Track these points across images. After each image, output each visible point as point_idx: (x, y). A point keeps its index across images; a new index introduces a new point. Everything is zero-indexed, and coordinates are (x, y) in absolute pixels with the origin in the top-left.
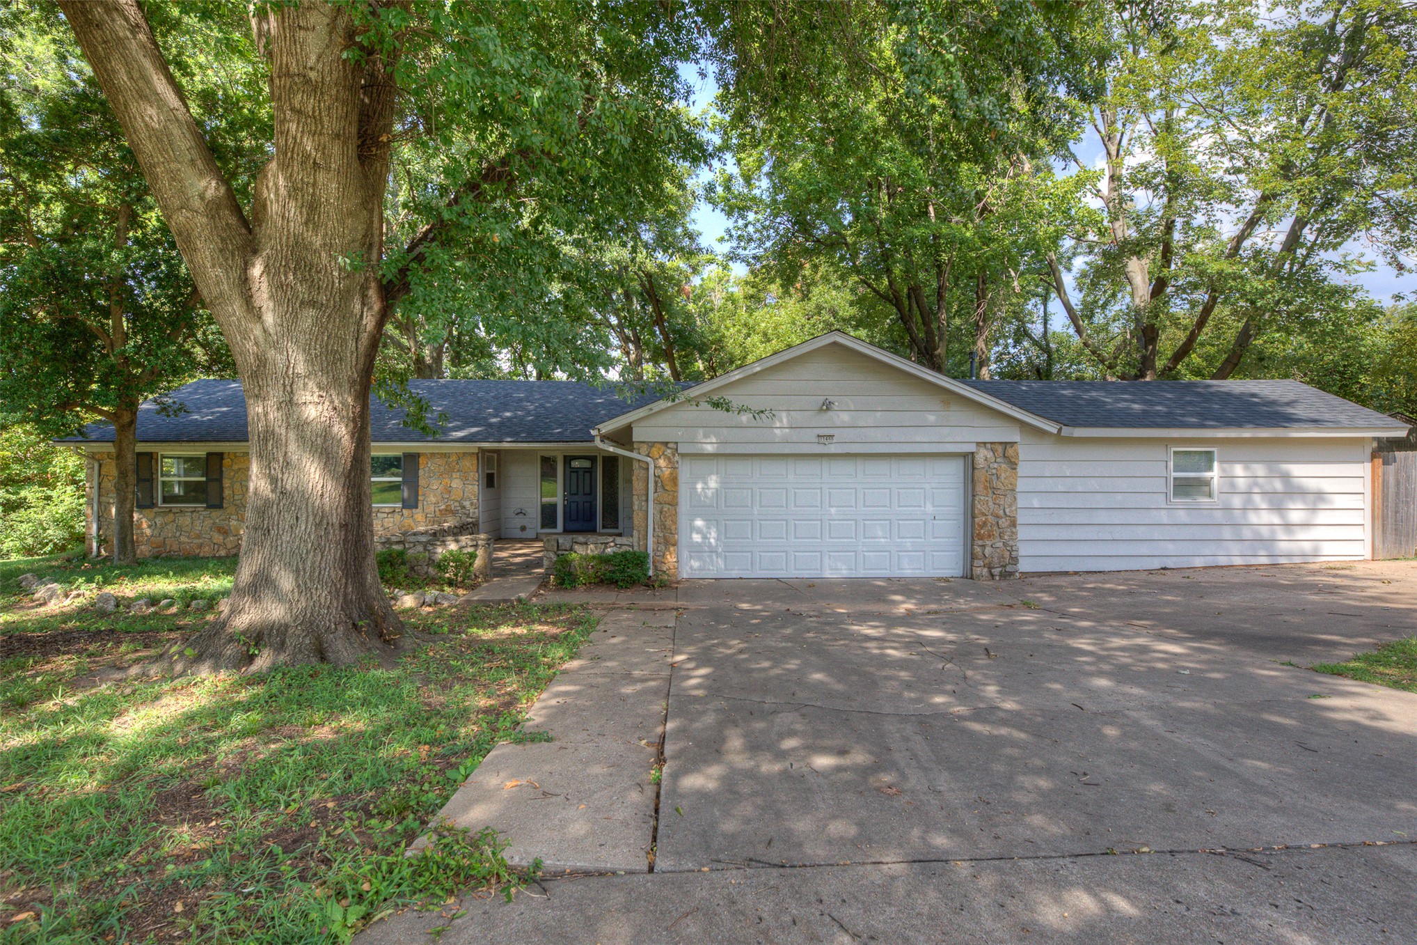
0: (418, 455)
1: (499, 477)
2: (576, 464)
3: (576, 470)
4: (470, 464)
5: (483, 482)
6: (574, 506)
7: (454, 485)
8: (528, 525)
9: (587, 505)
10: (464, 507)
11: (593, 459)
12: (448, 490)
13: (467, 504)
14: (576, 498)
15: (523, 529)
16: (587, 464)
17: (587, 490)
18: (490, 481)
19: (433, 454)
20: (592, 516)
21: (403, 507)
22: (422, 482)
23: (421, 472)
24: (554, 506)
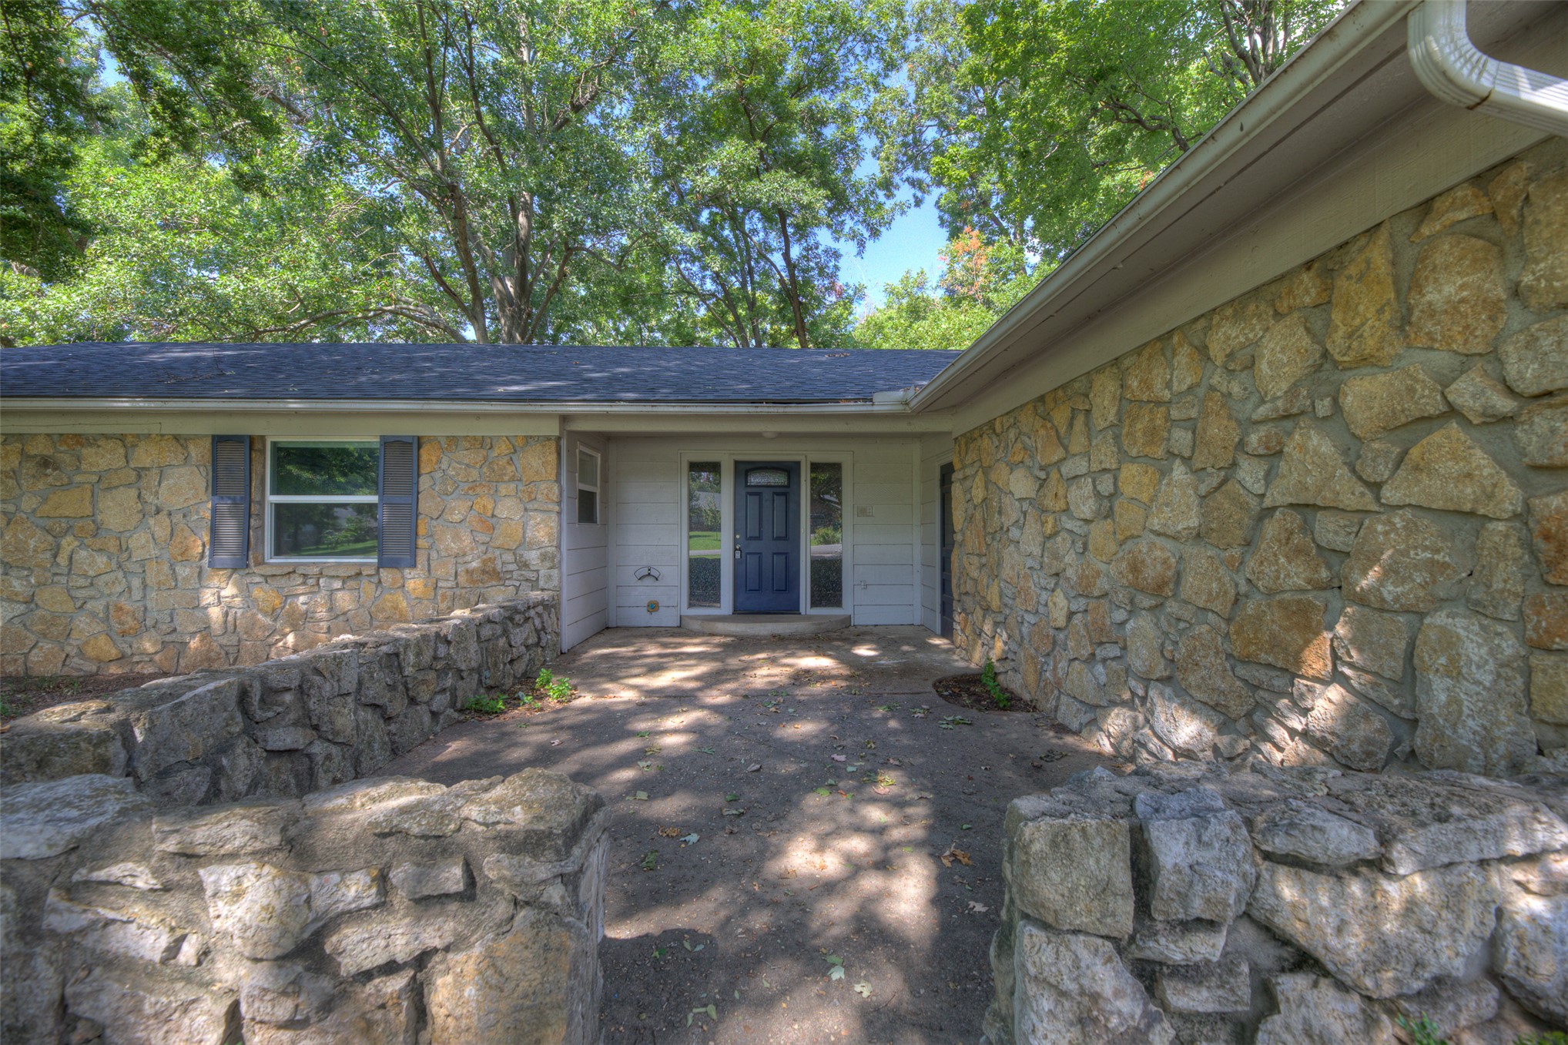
0: (419, 441)
1: (605, 503)
2: (755, 479)
3: (757, 492)
4: (540, 463)
5: (573, 506)
6: (752, 561)
7: (502, 512)
8: (663, 601)
9: (779, 561)
10: (525, 565)
11: (791, 469)
12: (489, 522)
13: (533, 556)
14: (754, 546)
15: (653, 607)
16: (778, 479)
17: (779, 530)
18: (587, 508)
19: (453, 440)
20: (789, 583)
21: (381, 565)
22: (426, 505)
23: (424, 482)
24: (714, 565)
